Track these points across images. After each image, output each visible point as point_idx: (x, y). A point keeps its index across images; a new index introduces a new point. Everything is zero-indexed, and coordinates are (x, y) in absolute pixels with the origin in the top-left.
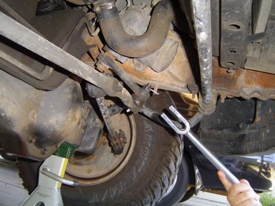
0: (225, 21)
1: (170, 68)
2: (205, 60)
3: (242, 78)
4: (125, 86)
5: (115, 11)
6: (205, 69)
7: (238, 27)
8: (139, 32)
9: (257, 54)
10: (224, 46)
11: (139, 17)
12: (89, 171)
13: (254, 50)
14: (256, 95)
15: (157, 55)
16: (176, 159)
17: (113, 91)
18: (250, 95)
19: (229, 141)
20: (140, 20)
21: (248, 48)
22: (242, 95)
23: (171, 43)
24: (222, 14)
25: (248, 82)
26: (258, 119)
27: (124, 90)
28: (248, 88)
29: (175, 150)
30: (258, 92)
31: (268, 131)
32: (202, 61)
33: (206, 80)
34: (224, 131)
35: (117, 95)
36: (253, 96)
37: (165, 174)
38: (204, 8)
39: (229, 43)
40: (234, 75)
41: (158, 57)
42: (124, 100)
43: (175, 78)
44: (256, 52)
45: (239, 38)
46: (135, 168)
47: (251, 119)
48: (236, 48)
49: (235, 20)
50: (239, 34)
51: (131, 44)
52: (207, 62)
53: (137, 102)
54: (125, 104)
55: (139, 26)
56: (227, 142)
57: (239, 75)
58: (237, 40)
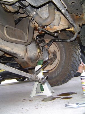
0: (69, 2)
1: (61, 23)
2: (68, 17)
5: (37, 14)
6: (69, 19)
7: (74, 2)
8: (47, 17)
11: (44, 12)
12: (50, 67)
21: (82, 6)
23: (58, 15)
33: (71, 22)
39: (74, 8)
40: (82, 16)
41: (55, 21)
43: (64, 25)
45: (76, 5)
48: (77, 8)
49: (72, 1)
50: (75, 4)
51: (46, 21)
55: (46, 15)
58: (76, 6)
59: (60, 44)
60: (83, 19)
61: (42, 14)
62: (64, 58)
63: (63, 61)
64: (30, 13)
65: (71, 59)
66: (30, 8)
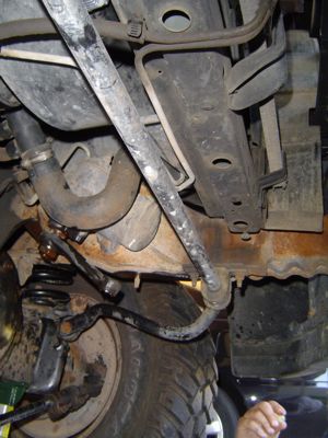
1: (156, 243)
2: (173, 214)
3: (268, 246)
5: (53, 162)
6: (180, 229)
8: (95, 192)
9: (284, 206)
10: (221, 196)
11: (95, 170)
13: (280, 200)
14: (295, 271)
15: (127, 223)
18: (285, 271)
19: (278, 355)
20: (97, 175)
23: (148, 204)
25: (279, 252)
28: (279, 260)
30: (297, 265)
33: (190, 248)
34: (268, 339)
36: (290, 273)
39: (226, 191)
40: (255, 244)
43: (165, 259)
44: (283, 203)
46: (115, 416)
49: (218, 151)
52: (177, 216)
55: (96, 183)
56: (274, 358)
59: (131, 337)
61: (80, 177)
62: (129, 407)
63: (119, 419)
64: (23, 150)
65: (158, 423)
66: (30, 128)
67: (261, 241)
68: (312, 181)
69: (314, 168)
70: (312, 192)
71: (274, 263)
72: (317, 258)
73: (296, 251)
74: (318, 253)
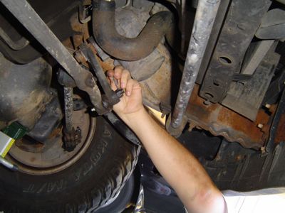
0: (219, 51)
1: (149, 81)
2: (187, 83)
3: (216, 113)
4: (98, 83)
6: (184, 92)
7: (229, 61)
8: (129, 35)
9: (237, 94)
10: (209, 76)
11: (134, 19)
13: (236, 89)
14: (224, 134)
15: (140, 63)
16: (126, 173)
17: (84, 85)
18: (219, 132)
20: (134, 23)
21: (231, 86)
22: (210, 129)
23: (158, 56)
24: (218, 43)
25: (221, 120)
26: (219, 158)
27: (96, 87)
28: (218, 124)
29: (127, 164)
30: (228, 132)
31: (225, 173)
32: (184, 83)
33: (181, 103)
35: (87, 90)
36: (220, 134)
37: (110, 185)
38: (205, 30)
39: (215, 75)
40: (209, 108)
41: (141, 66)
42: (93, 97)
43: (151, 93)
44: (237, 92)
45: (227, 72)
47: (212, 157)
48: (219, 81)
49: (228, 53)
51: (118, 43)
52: (188, 85)
53: (105, 104)
54: (93, 102)
55: (132, 28)
57: (214, 109)
58: (224, 74)
60: (207, 117)
61: (123, 19)
67: (214, 108)
68: (262, 87)
69: (266, 80)
70: (258, 93)
71: (215, 125)
72: (242, 133)
73: (231, 123)
74: (244, 131)
